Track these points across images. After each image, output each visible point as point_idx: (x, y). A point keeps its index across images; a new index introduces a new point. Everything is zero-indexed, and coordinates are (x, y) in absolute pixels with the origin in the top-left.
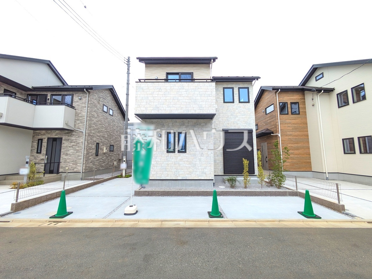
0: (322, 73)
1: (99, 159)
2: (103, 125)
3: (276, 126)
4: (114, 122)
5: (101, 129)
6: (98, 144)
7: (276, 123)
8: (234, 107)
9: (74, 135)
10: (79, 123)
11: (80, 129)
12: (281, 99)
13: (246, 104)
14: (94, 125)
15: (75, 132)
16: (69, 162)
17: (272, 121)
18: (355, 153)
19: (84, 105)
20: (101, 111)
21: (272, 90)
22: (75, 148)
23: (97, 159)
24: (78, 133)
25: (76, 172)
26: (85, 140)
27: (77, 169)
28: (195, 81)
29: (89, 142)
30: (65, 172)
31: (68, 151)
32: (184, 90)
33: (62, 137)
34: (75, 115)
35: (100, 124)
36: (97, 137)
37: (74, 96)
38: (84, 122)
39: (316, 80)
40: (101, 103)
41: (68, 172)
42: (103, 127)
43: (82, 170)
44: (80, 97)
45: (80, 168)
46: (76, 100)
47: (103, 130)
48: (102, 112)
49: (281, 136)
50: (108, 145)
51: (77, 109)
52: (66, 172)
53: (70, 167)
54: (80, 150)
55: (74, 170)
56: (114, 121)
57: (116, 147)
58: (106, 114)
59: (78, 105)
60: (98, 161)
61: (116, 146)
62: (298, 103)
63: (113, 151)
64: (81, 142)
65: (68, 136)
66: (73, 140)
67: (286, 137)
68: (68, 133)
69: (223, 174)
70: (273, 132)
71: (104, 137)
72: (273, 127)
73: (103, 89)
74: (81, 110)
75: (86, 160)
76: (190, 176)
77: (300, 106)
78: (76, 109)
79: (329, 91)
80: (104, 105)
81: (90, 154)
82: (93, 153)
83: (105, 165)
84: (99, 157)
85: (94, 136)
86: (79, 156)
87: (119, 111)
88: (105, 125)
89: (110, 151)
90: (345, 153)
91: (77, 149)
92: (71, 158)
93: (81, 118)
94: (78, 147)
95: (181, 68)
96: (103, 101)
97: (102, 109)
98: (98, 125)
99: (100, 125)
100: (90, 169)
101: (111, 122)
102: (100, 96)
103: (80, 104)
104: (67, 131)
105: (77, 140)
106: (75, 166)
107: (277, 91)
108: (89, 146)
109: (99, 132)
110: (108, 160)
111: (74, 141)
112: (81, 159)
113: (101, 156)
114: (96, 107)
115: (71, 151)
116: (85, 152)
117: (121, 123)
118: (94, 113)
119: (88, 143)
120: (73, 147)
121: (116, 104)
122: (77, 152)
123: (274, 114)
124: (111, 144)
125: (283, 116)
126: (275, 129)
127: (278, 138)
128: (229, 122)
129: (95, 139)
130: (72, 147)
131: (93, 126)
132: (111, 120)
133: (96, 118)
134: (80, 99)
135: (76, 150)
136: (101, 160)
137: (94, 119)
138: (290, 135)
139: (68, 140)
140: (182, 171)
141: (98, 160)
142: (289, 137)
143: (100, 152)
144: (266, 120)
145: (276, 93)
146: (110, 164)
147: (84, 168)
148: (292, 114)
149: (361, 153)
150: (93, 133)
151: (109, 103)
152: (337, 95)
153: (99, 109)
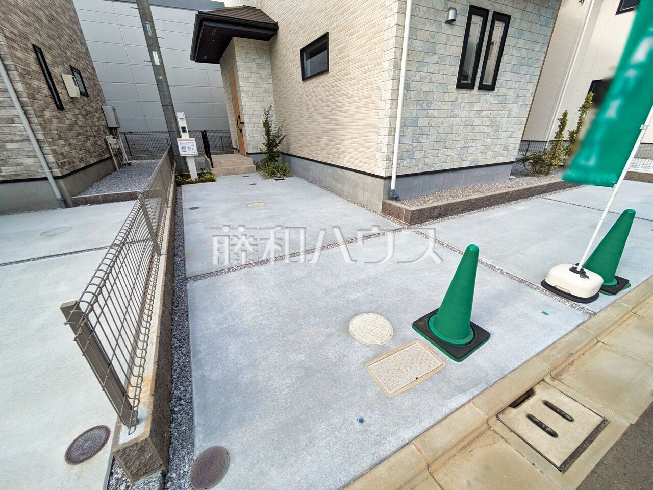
1: (70, 122)
6: (38, 51)
23: (67, 122)
25: (16, 178)
27: (18, 165)
29: (8, 35)
36: (20, 13)
43: (47, 171)
45: (31, 160)
50: (66, 65)
57: (84, 78)
60: (72, 133)
61: (84, 74)
63: (87, 95)
71: (39, 20)
81: (40, 99)
82: (47, 95)
83: (92, 146)
84: (68, 115)
89: (81, 93)
100: (70, 163)
108: (20, 59)
110: (91, 128)
112: (14, 120)
113: (70, 110)
116: (18, 87)
124: (72, 64)
129: (17, 21)
136: (77, 128)
143: (61, 92)
146: (99, 143)
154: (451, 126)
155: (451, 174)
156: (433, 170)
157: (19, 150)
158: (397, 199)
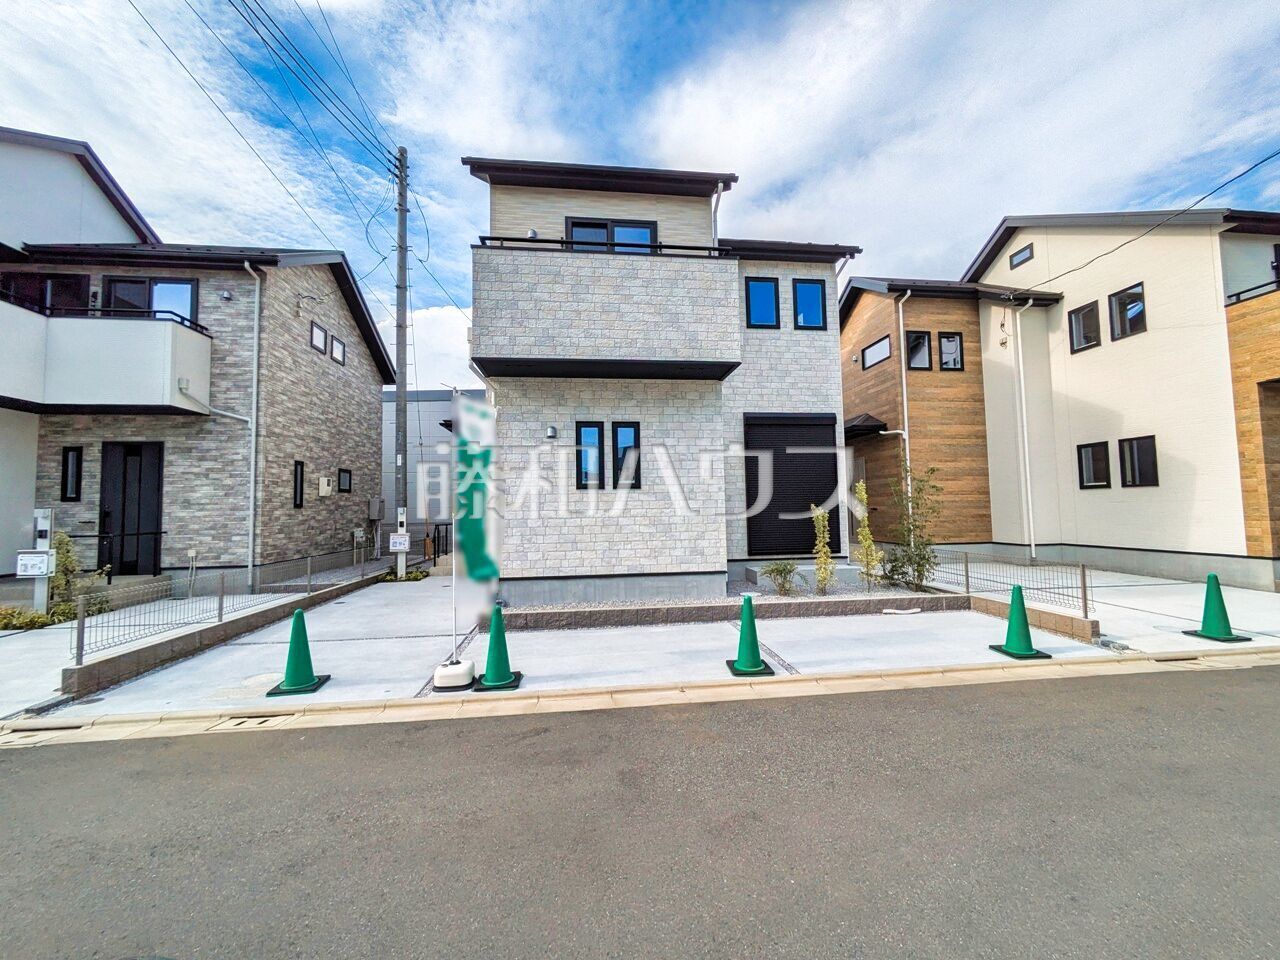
0: (1030, 247)
1: (305, 518)
2: (314, 399)
3: (896, 406)
4: (350, 386)
5: (309, 412)
6: (299, 465)
7: (897, 396)
8: (779, 343)
9: (210, 432)
10: (228, 389)
11: (232, 410)
12: (912, 320)
13: (815, 332)
14: (285, 398)
15: (214, 421)
16: (197, 532)
17: (882, 392)
18: (1108, 486)
19: (242, 323)
20: (306, 345)
21: (886, 291)
22: (217, 479)
23: (301, 518)
24: (224, 423)
25: (227, 565)
26: (256, 452)
27: (234, 554)
28: (665, 251)
29: (270, 459)
30: (186, 565)
31: (193, 489)
32: (638, 282)
33: (162, 439)
34: (212, 359)
35: (305, 394)
36: (296, 440)
37: (201, 285)
38: (248, 384)
39: (1013, 267)
40: (303, 317)
41: (198, 568)
42: (315, 404)
43: (250, 559)
44: (224, 290)
45: (244, 550)
46: (209, 301)
47: (316, 415)
48: (309, 349)
49: (910, 438)
50: (333, 469)
51: (217, 338)
52: (187, 568)
53: (203, 549)
54: (241, 488)
55: (218, 557)
56: (347, 384)
57: (356, 475)
58: (322, 357)
59: (221, 323)
60: (302, 527)
61: (358, 472)
62: (960, 334)
63: (349, 491)
64: (239, 457)
65: (188, 436)
66: (208, 450)
67: (924, 441)
68: (184, 425)
69: (746, 557)
70: (885, 424)
71: (318, 440)
72: (885, 408)
73: (309, 266)
74: (234, 342)
75: (265, 524)
76: (653, 562)
77: (965, 345)
78: (214, 335)
79: (1047, 302)
80: (313, 323)
81: (276, 502)
82: (286, 498)
83: (325, 539)
84: (306, 512)
85: (286, 436)
86: (235, 509)
87: (363, 349)
88: (321, 400)
89: (340, 491)
90: (1082, 487)
91: (229, 482)
92: (205, 516)
93: (234, 371)
94: (231, 476)
95: (617, 205)
96: (309, 308)
97: (308, 338)
98: (298, 397)
99: (303, 399)
100: (278, 554)
101: (340, 386)
102: (301, 291)
103: (229, 319)
104: (180, 419)
105: (222, 452)
106: (222, 544)
107: (903, 295)
108: (273, 474)
109: (301, 423)
110: (335, 522)
111: (214, 453)
112: (244, 519)
113: (311, 507)
114: (289, 331)
115: (203, 491)
116: (260, 495)
117: (370, 393)
118: (283, 351)
119: (267, 461)
120: (212, 475)
121: (353, 323)
122: (226, 495)
123: (888, 366)
124: (343, 467)
125: (916, 373)
126: (892, 415)
127: (902, 445)
128: (765, 391)
129: (288, 447)
130: (207, 476)
131: (282, 402)
132: (339, 378)
133: (291, 370)
134: (228, 299)
135: (225, 485)
136: (312, 523)
137: (284, 375)
138: (936, 435)
139: (190, 450)
140: (629, 546)
141: (303, 522)
142: (934, 441)
143: (308, 493)
144: (864, 386)
145: (897, 300)
146: (340, 536)
147: (258, 550)
148: (942, 369)
149: (1124, 484)
150: (284, 426)
151: (329, 317)
152: (1070, 313)
153: (299, 338)
154: (581, 527)
157: (238, 542)
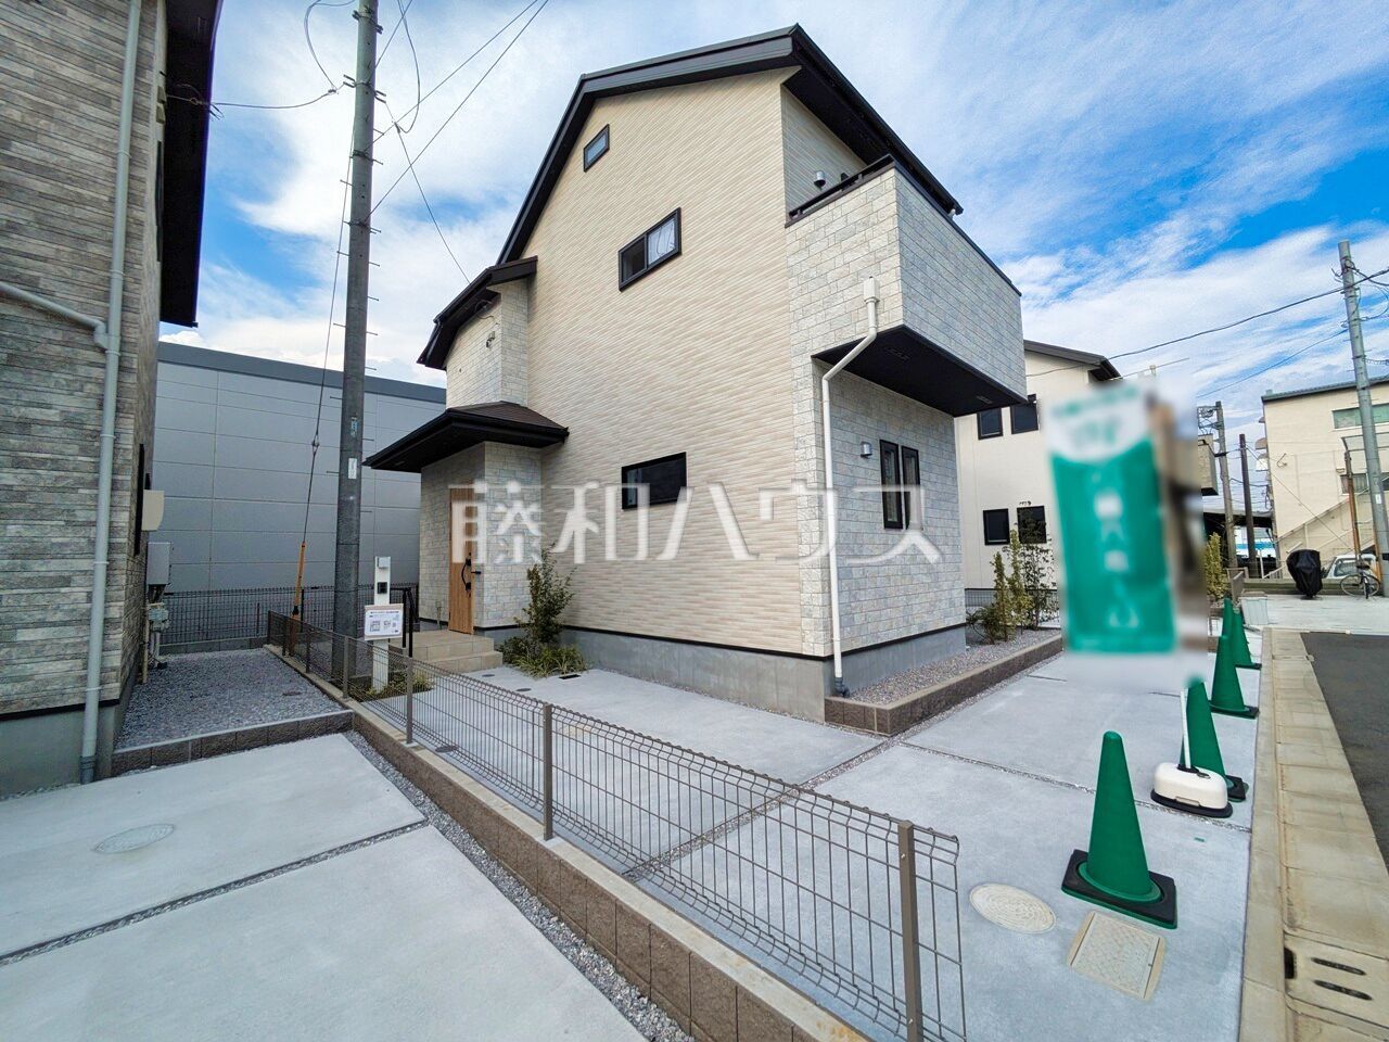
6: (141, 455)
18: (1009, 542)
43: (91, 688)
75: (125, 593)
81: (130, 539)
82: (133, 530)
90: (987, 543)
93: (40, 186)
147: (114, 660)
149: (1021, 541)
154: (888, 577)
155: (900, 647)
156: (880, 642)
157: (44, 643)
158: (845, 694)
